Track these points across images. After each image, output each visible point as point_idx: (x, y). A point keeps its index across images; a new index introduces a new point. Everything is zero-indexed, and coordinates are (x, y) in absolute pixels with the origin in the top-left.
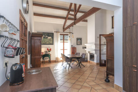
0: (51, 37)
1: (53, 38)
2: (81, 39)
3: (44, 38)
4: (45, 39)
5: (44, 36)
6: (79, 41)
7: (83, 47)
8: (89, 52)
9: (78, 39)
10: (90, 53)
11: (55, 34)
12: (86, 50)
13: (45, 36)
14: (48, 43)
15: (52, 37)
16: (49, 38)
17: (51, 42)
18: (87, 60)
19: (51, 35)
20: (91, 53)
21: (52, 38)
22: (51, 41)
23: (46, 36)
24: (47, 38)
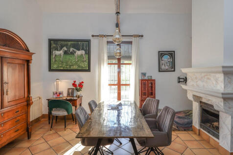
0: (83, 52)
1: (88, 53)
2: (172, 54)
3: (66, 53)
4: (68, 57)
5: (65, 48)
6: (166, 58)
7: (179, 78)
8: (197, 98)
9: (161, 54)
10: (201, 102)
11: (94, 43)
12: (186, 91)
13: (68, 49)
14: (75, 67)
15: (85, 51)
16: (79, 53)
17: (85, 65)
18: (191, 123)
19: (83, 45)
20: (204, 100)
21: (86, 53)
22: (83, 61)
23: (71, 49)
24: (73, 53)
